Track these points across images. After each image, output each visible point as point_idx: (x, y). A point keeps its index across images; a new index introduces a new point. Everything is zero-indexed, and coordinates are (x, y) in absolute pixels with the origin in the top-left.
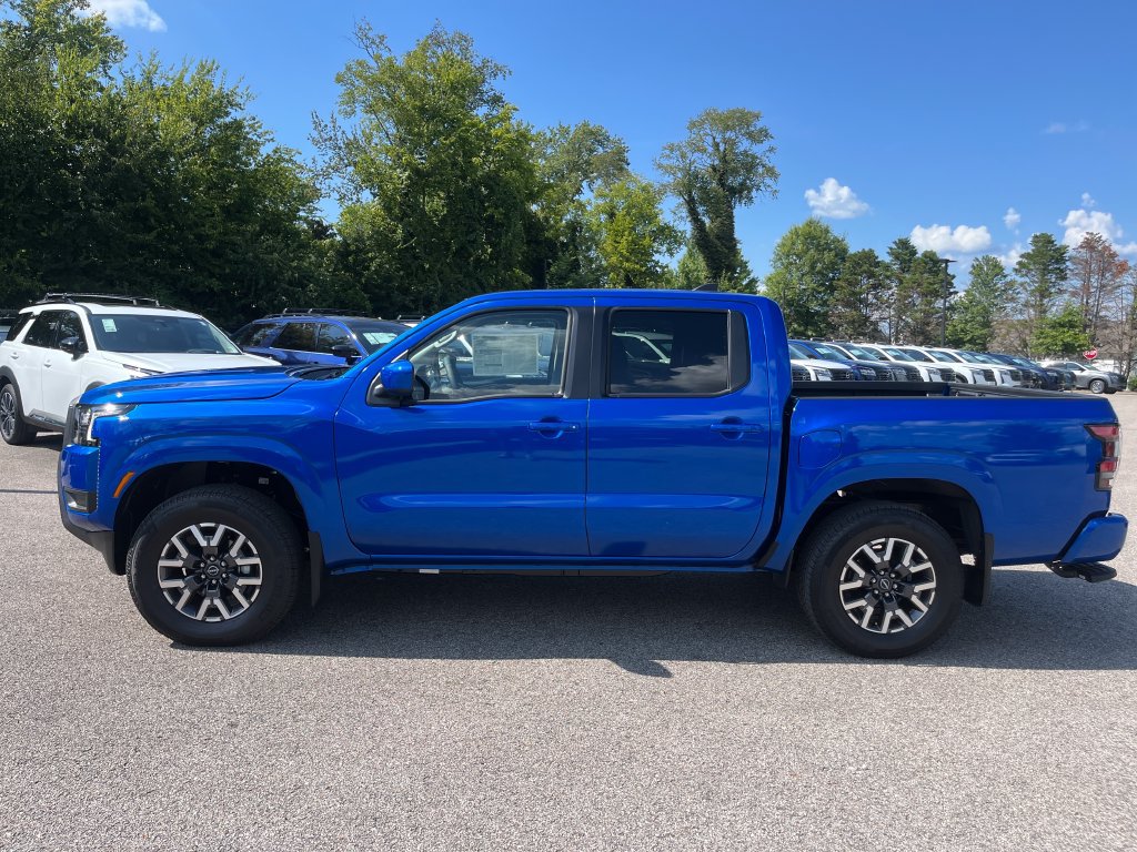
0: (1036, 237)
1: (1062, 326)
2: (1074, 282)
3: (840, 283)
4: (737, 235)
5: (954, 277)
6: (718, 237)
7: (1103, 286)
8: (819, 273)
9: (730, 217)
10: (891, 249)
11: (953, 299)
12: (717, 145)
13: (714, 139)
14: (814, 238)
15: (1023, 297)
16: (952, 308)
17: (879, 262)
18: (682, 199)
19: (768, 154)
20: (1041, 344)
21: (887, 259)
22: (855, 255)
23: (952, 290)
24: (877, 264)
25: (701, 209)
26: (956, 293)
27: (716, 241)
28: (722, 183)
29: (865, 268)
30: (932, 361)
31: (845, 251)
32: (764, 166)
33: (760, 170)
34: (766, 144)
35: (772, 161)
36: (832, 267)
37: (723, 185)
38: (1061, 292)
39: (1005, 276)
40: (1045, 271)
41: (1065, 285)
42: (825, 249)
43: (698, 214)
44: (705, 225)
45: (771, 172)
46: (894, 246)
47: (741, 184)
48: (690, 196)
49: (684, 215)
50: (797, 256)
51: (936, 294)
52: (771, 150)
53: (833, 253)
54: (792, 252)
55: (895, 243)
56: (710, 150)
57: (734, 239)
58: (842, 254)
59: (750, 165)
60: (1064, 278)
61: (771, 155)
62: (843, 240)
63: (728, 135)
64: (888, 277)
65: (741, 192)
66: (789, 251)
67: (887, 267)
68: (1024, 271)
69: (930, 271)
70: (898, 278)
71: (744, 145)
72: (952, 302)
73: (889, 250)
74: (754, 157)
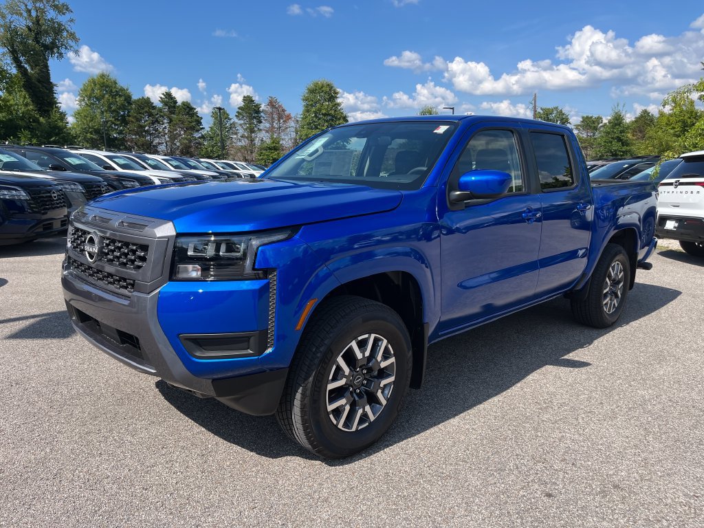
0: (244, 97)
1: (270, 149)
2: (265, 125)
3: (130, 118)
4: (52, 80)
5: (202, 118)
6: (39, 81)
7: (280, 127)
8: (114, 111)
9: (46, 66)
10: (161, 98)
11: (204, 132)
12: (29, 11)
13: (26, 6)
14: (107, 86)
15: (241, 132)
16: (203, 137)
17: (154, 107)
18: (6, 49)
19: (69, 23)
20: (262, 159)
21: (160, 105)
22: (138, 100)
23: (201, 127)
24: (154, 108)
25: (22, 59)
26: (203, 128)
27: (37, 83)
28: (37, 40)
29: (146, 109)
30: (237, 169)
31: (130, 97)
32: (67, 31)
33: (65, 34)
34: (68, 16)
35: (72, 28)
36: (123, 107)
37: (38, 42)
38: (260, 130)
39: (230, 119)
40: (252, 118)
41: (262, 126)
42: (116, 95)
43: (21, 63)
44: (27, 70)
45: (72, 36)
46: (163, 96)
47: (52, 43)
48: (12, 47)
49: (9, 62)
50: (97, 98)
51: (193, 128)
52: (72, 21)
53: (123, 98)
54: (93, 95)
55: (163, 94)
56: (25, 14)
57: (51, 83)
58: (128, 98)
59: (58, 30)
60: (261, 122)
61: (72, 24)
62: (127, 90)
63: (38, 5)
64: (161, 116)
65: (52, 49)
66: (91, 94)
67: (160, 110)
68: (241, 117)
69: (188, 114)
70: (168, 117)
71: (51, 14)
72: (203, 133)
73: (160, 99)
74: (60, 25)
